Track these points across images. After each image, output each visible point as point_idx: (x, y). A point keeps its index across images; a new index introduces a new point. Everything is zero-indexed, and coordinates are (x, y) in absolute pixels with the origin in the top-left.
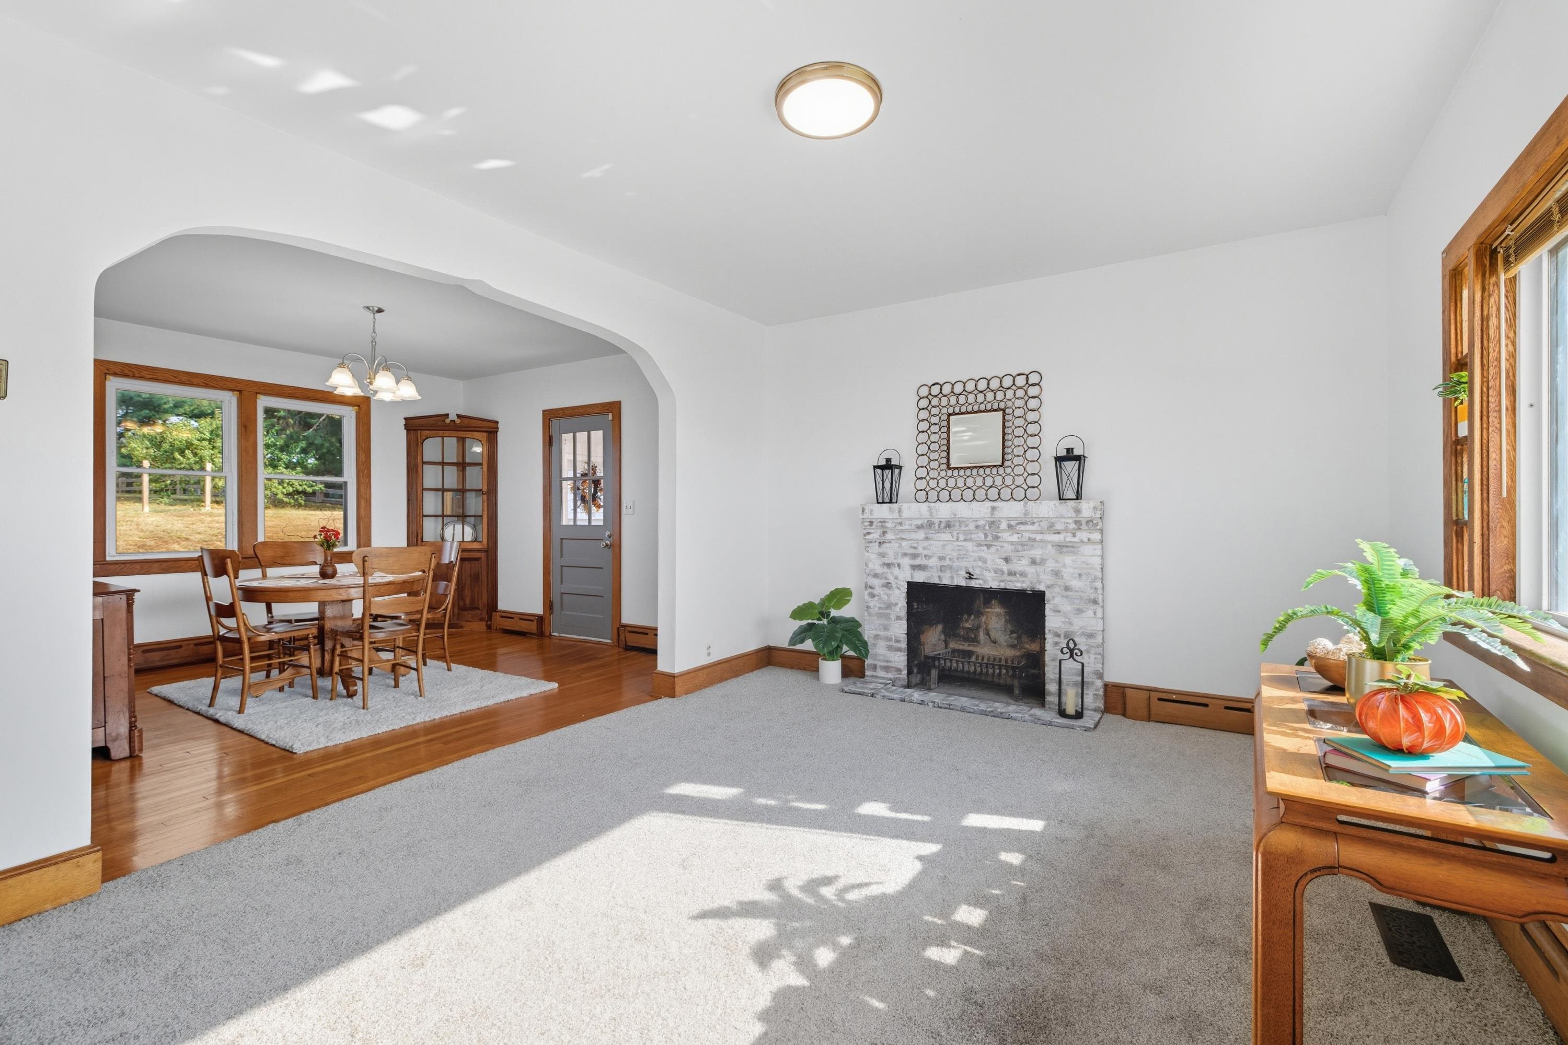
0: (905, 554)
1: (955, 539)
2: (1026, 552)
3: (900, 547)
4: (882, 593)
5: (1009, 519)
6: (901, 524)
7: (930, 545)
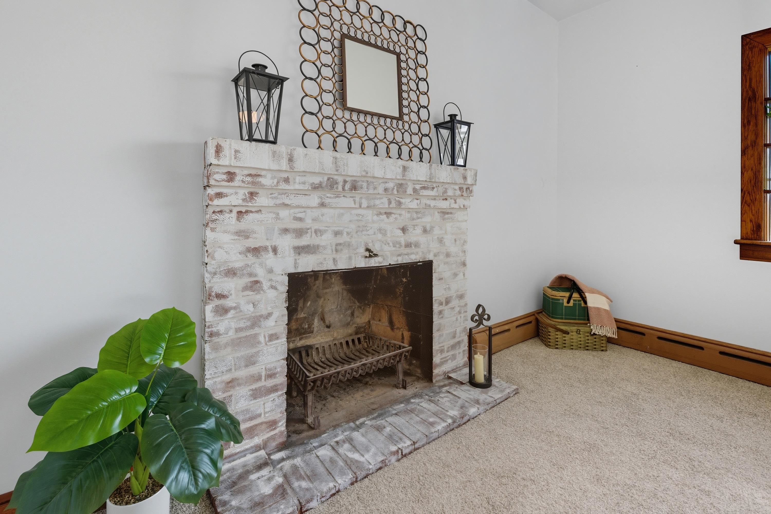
0: (286, 231)
1: (357, 206)
2: (419, 220)
3: (277, 218)
4: (242, 302)
5: (414, 182)
6: (287, 180)
7: (323, 215)
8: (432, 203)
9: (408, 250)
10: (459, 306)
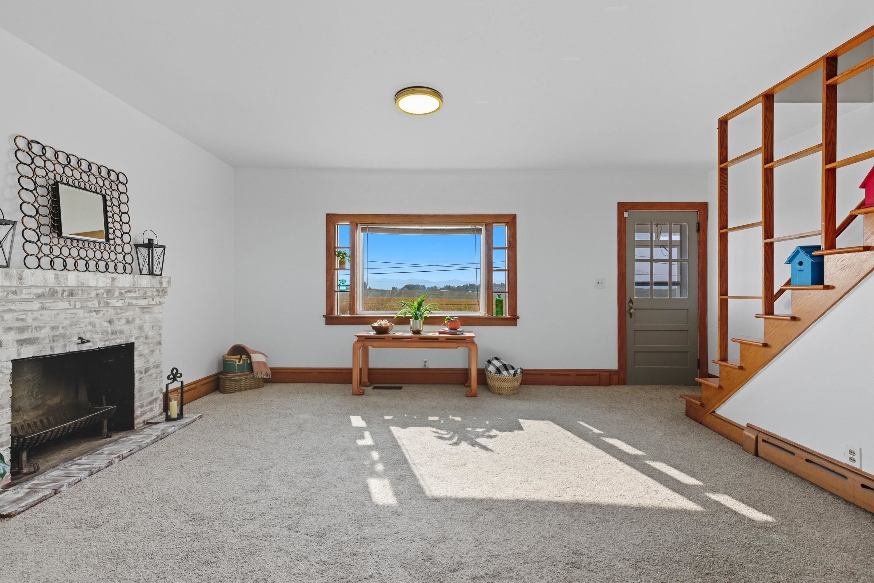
0: (10, 329)
1: (72, 307)
2: (123, 314)
3: (3, 320)
5: (120, 288)
6: (15, 293)
8: (134, 302)
9: (114, 336)
10: (155, 373)
